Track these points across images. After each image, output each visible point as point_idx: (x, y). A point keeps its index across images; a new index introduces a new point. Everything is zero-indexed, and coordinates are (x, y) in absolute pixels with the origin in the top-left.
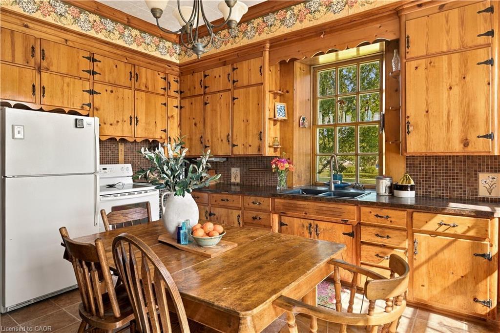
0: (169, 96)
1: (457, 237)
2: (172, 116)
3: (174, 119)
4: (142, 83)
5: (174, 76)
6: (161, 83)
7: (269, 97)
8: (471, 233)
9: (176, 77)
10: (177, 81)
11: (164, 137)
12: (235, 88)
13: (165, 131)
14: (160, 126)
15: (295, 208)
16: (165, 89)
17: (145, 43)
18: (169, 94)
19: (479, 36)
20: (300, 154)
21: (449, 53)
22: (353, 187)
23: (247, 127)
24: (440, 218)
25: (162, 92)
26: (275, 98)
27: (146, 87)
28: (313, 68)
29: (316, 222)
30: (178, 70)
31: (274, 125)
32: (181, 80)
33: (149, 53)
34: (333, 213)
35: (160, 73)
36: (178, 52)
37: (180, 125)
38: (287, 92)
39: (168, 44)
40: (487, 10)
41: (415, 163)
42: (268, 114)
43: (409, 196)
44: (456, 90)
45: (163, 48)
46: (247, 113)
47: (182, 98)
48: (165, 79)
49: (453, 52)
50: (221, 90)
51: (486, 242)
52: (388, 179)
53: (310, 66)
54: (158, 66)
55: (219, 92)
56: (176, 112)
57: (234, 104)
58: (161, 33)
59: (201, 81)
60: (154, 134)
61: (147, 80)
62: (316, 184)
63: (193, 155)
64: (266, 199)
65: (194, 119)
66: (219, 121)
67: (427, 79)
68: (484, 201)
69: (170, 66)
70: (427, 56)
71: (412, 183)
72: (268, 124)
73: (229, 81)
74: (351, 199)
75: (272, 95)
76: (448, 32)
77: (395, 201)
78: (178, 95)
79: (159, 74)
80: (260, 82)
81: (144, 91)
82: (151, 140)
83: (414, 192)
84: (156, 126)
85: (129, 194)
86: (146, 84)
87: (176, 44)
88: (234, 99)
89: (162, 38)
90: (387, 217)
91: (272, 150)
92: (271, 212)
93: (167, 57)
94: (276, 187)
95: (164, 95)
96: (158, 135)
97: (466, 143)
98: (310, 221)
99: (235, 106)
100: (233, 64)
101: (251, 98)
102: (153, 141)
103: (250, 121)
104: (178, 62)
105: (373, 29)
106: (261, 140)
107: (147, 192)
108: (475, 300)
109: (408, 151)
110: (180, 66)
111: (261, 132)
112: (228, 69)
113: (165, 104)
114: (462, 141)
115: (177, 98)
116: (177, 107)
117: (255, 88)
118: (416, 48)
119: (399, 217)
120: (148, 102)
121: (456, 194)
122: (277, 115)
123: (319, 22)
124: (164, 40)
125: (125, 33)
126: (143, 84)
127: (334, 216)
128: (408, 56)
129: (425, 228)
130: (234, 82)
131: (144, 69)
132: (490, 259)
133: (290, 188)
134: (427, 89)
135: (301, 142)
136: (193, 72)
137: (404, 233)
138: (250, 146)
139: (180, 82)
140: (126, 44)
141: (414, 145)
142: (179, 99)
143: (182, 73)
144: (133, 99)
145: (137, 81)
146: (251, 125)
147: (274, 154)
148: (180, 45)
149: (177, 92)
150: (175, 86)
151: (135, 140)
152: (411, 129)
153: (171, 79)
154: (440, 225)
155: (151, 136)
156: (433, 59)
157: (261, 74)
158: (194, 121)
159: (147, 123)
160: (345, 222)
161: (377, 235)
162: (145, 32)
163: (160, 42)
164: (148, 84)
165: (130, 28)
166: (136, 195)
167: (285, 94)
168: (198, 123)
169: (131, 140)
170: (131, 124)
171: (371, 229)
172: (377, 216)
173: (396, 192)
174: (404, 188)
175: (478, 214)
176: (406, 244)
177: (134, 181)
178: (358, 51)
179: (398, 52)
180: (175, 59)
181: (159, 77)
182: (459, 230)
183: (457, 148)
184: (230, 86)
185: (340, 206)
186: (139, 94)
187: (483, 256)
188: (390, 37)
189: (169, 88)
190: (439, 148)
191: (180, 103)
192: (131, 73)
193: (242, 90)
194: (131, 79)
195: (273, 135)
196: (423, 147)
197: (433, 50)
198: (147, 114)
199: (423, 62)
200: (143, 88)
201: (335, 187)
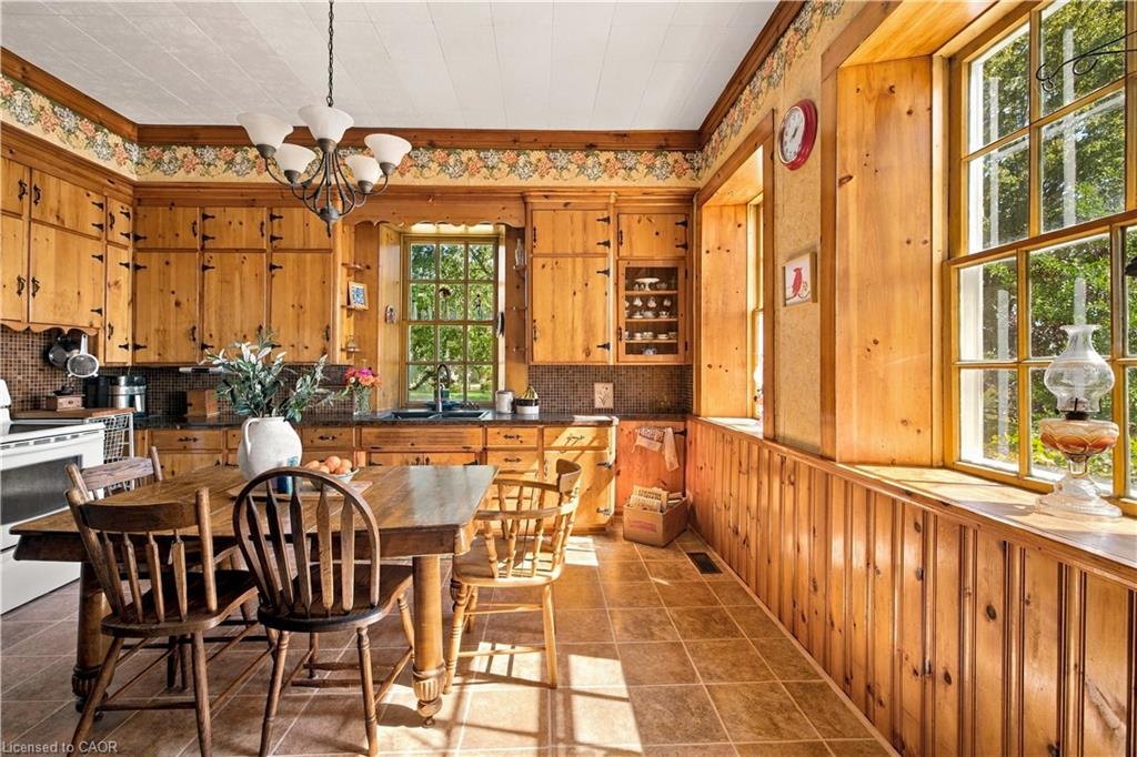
0: (109, 242)
1: (583, 449)
2: (116, 283)
3: (119, 288)
4: (48, 210)
5: (121, 204)
6: (93, 215)
7: (341, 273)
8: (595, 444)
9: (126, 206)
10: (127, 215)
11: (97, 325)
12: (275, 250)
13: (100, 311)
14: (89, 302)
15: (396, 439)
16: (100, 226)
17: (64, 128)
18: (110, 238)
19: (599, 244)
20: (385, 362)
21: (575, 255)
22: (462, 407)
23: (301, 317)
24: (570, 431)
25: (95, 231)
26: (349, 275)
27: (58, 217)
28: (404, 239)
29: (426, 455)
30: (130, 192)
31: (348, 316)
32: (135, 213)
33: (70, 149)
34: (451, 439)
35: (91, 193)
36: (135, 159)
37: (133, 302)
38: (368, 267)
39: (114, 139)
40: (604, 220)
41: (538, 374)
42: (340, 299)
43: (532, 412)
44: (579, 296)
45: (103, 146)
46: (300, 293)
47: (139, 249)
48: (101, 206)
49: (577, 255)
50: (244, 247)
51: (607, 451)
52: (510, 394)
53: (400, 233)
54: (86, 178)
55: (237, 250)
56: (125, 276)
57: (273, 276)
58: (100, 115)
59: (195, 223)
60: (75, 317)
61: (59, 202)
62: (408, 406)
63: (171, 360)
64: (347, 429)
65: (173, 293)
66: (237, 301)
67: (553, 280)
68: (600, 411)
69: (112, 182)
70: (554, 255)
71: (536, 397)
72: (340, 315)
73: (263, 235)
74: (475, 419)
75: (345, 270)
76: (572, 234)
77: (519, 418)
78: (129, 242)
79: (88, 195)
80: (328, 247)
81: (52, 226)
82: (66, 330)
83: (537, 407)
84: (79, 301)
85: (35, 443)
86: (58, 211)
87: (132, 142)
88: (272, 267)
89: (101, 124)
90: (518, 437)
91: (344, 354)
92: (354, 449)
93: (111, 165)
94: (352, 414)
95: (99, 239)
96: (83, 319)
97: (588, 353)
98: (416, 455)
99: (274, 279)
100: (271, 209)
101: (308, 269)
102: (70, 331)
103: (307, 306)
104: (135, 178)
105: (494, 208)
106: (328, 339)
107: (76, 436)
108: (598, 511)
109: (536, 359)
110: (135, 186)
111: (328, 327)
112: (263, 214)
113: (100, 258)
114: (583, 351)
115: (126, 248)
116: (127, 265)
117: (317, 255)
118: (543, 245)
119: (529, 436)
120: (62, 250)
121: (576, 406)
122: (352, 301)
123: (430, 183)
124: (106, 130)
125: (16, 97)
126: (51, 210)
127: (453, 443)
128: (535, 251)
129: (555, 444)
130: (273, 238)
131: (53, 181)
132: (610, 467)
133: (375, 412)
134: (554, 291)
135: (387, 343)
136: (173, 204)
137: (535, 453)
138: (307, 348)
139: (134, 216)
140: (18, 121)
141: (542, 353)
142: (131, 250)
143: (139, 200)
144: (26, 240)
145: (36, 203)
146: (308, 314)
147: (347, 362)
148: (141, 146)
149: (128, 235)
150: (123, 224)
151: (28, 329)
152: (538, 334)
153: (116, 208)
154: (569, 439)
155: (67, 321)
156: (560, 260)
157: (329, 235)
158: (173, 298)
159: (60, 294)
160: (467, 450)
161: (506, 460)
162: (64, 106)
163: (97, 131)
164: (61, 212)
165: (27, 89)
166: (53, 444)
167: (364, 270)
168: (183, 300)
169: (22, 328)
170: (19, 293)
171: (500, 453)
172: (506, 437)
173: (519, 407)
174: (527, 403)
175: (601, 424)
176: (536, 466)
177: (12, 417)
178: (466, 229)
179: (523, 242)
180: (128, 171)
181: (89, 200)
182: (585, 442)
183: (580, 358)
184: (265, 243)
185: (462, 430)
186: (40, 232)
187: (604, 464)
188: (515, 224)
189: (111, 227)
190: (564, 358)
191: (133, 258)
192: (21, 183)
193: (291, 256)
194: (20, 197)
195: (346, 332)
196: (550, 355)
197: (559, 251)
198: (59, 277)
199: (549, 261)
200: (53, 220)
201: (444, 408)
